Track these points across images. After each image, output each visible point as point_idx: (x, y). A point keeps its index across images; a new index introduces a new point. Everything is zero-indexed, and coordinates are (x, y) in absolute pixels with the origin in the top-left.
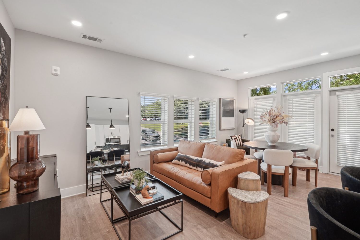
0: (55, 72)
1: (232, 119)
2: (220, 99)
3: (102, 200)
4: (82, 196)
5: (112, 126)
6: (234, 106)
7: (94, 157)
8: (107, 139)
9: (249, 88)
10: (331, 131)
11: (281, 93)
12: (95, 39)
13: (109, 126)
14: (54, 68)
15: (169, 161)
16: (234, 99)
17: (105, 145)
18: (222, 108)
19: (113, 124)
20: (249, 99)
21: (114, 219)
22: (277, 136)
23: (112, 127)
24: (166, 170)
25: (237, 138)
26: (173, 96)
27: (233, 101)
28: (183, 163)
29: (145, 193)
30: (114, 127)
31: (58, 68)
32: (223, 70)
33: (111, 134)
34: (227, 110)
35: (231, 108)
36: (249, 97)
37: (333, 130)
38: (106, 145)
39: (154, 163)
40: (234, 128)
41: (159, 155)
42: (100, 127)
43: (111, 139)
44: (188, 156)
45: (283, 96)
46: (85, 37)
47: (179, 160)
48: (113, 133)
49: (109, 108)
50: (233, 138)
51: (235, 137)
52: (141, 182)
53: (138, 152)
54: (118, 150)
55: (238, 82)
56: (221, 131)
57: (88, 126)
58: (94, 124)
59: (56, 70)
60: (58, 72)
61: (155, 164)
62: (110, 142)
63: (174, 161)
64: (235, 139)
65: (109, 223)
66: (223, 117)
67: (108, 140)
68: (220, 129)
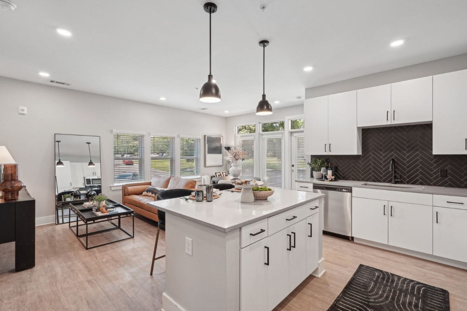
0: (22, 112)
1: (219, 156)
2: (205, 136)
3: (71, 226)
4: (52, 225)
5: (91, 163)
6: (222, 143)
7: (66, 194)
8: (87, 179)
9: (235, 126)
10: (292, 167)
11: (259, 132)
12: (64, 84)
13: (88, 163)
14: (21, 108)
15: (140, 193)
16: (222, 136)
17: (84, 187)
18: (207, 145)
19: (92, 161)
20: (236, 137)
21: (79, 235)
22: (238, 170)
23: (91, 165)
24: (133, 199)
25: (221, 175)
26: (150, 134)
27: (220, 139)
28: (150, 194)
29: (102, 210)
30: (94, 165)
31: (25, 109)
32: (203, 109)
33: (92, 174)
34: (213, 147)
35: (217, 144)
36: (236, 134)
37: (293, 166)
38: (86, 186)
39: (125, 195)
40: (222, 165)
41: (129, 188)
42: (78, 165)
43: (93, 179)
44: (155, 188)
45: (260, 135)
46: (51, 81)
47: (147, 192)
48: (95, 172)
49: (87, 143)
50: (217, 174)
51: (220, 174)
52: (101, 203)
53: (111, 187)
54: (98, 190)
55: (226, 119)
56: (205, 168)
57: (60, 163)
58: (69, 161)
59: (23, 110)
60: (25, 112)
61: (126, 197)
62: (91, 183)
63: (144, 193)
64: (219, 175)
65: (75, 237)
66: (208, 153)
67: (88, 181)
68: (205, 166)
